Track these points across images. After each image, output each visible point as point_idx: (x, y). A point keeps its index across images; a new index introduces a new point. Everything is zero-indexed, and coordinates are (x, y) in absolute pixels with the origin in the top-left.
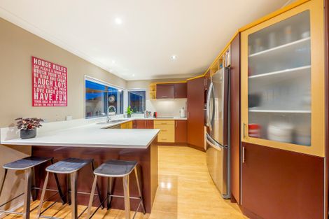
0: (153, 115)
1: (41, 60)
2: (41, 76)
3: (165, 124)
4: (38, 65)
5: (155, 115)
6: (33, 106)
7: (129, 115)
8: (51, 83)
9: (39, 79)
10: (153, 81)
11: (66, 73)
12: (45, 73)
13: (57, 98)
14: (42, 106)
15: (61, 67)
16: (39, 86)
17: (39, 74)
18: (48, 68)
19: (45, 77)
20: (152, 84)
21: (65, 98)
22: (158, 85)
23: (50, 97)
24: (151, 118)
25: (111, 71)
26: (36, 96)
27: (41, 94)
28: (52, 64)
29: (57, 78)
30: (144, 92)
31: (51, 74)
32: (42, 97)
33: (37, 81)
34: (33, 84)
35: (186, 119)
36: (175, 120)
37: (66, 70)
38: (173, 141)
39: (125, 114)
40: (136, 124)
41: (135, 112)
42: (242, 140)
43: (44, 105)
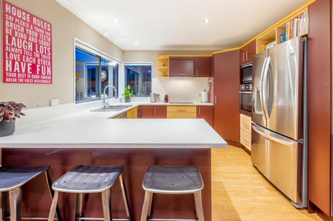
0: (162, 98)
1: (17, 8)
2: (16, 34)
4: (11, 15)
5: (166, 99)
6: (4, 81)
7: (127, 99)
8: (30, 46)
9: (14, 38)
11: (51, 32)
12: (23, 29)
13: (38, 70)
14: (17, 82)
15: (44, 22)
16: (13, 50)
17: (13, 31)
18: (26, 21)
19: (22, 35)
20: (162, 57)
21: (49, 70)
22: (171, 59)
23: (29, 68)
24: (161, 102)
25: (106, 35)
26: (8, 65)
27: (17, 63)
28: (32, 16)
29: (38, 38)
30: (149, 68)
31: (30, 32)
32: (17, 68)
33: (10, 42)
34: (4, 46)
35: (212, 104)
36: (198, 107)
37: (51, 28)
39: (122, 97)
40: (143, 112)
41: (136, 94)
43: (21, 80)
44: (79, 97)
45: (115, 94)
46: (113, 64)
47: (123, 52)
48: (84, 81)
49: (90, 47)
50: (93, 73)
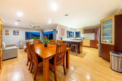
0: (83, 38)
3: (87, 41)
7: (75, 38)
10: (83, 28)
20: (82, 30)
21: (64, 34)
22: (84, 30)
24: (82, 39)
30: (80, 32)
35: (94, 40)
36: (90, 40)
38: (90, 46)
39: (74, 38)
41: (77, 37)
42: (102, 43)
44: (67, 37)
45: (73, 37)
46: (73, 32)
47: (75, 29)
48: (68, 35)
49: (68, 30)
50: (69, 34)
